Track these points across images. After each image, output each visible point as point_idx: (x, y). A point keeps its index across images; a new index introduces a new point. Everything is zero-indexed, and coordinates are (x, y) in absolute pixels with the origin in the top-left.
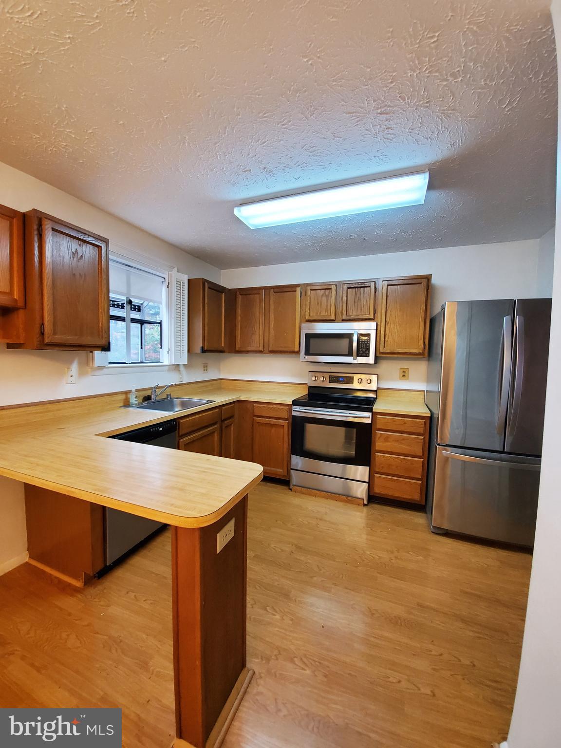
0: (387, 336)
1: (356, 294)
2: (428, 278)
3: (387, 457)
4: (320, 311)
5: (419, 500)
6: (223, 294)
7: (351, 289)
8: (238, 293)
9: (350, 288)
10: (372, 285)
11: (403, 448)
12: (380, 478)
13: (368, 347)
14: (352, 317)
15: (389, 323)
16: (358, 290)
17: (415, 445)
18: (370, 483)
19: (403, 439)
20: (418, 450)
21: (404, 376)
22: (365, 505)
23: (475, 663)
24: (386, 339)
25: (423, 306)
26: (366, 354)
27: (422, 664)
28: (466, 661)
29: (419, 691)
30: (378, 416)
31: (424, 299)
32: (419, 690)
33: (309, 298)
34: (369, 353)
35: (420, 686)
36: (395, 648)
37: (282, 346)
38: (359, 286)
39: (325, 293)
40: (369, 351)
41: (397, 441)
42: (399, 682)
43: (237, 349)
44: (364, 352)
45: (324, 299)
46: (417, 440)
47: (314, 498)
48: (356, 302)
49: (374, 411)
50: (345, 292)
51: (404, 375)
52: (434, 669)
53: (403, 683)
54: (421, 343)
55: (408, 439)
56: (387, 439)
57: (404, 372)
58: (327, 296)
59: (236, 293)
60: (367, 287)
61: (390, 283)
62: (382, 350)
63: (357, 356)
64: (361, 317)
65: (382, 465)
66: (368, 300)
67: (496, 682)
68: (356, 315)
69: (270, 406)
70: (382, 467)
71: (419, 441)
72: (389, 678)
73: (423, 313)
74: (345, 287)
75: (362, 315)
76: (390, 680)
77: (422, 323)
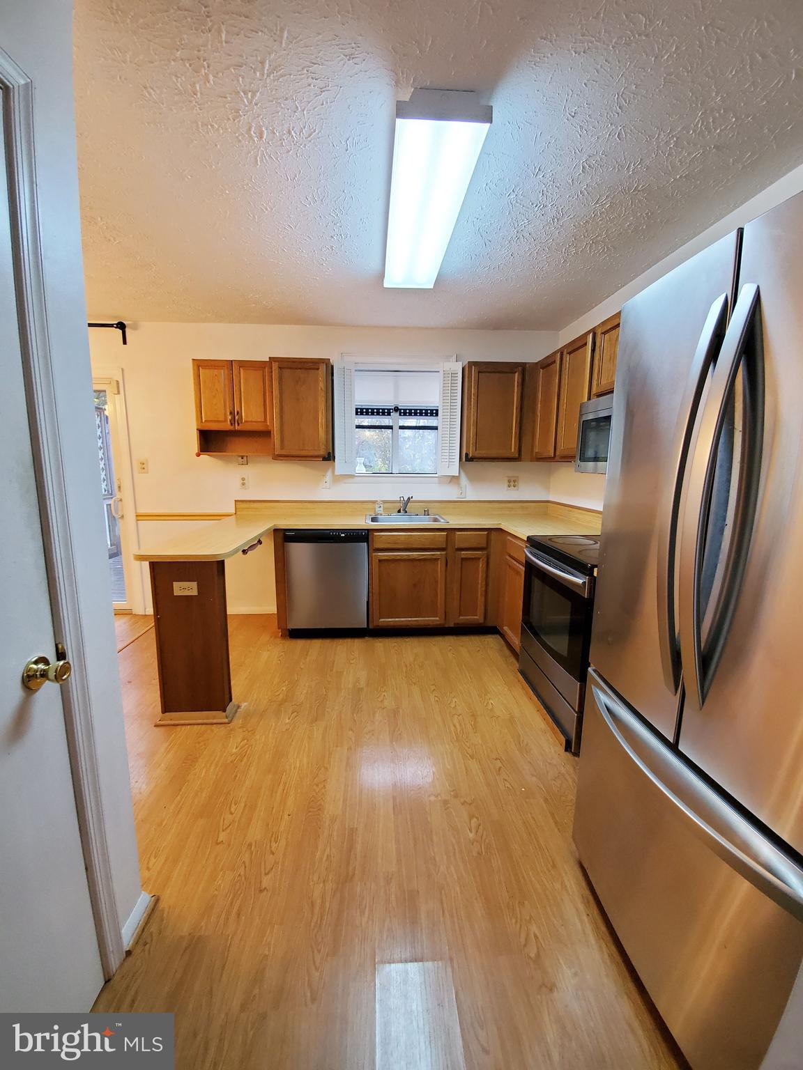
6: (517, 373)
23: (265, 893)
27: (255, 832)
28: (266, 882)
29: (221, 830)
32: (223, 831)
35: (228, 831)
36: (273, 808)
42: (232, 814)
52: (250, 845)
53: (230, 816)
67: (238, 915)
72: (235, 805)
76: (233, 805)
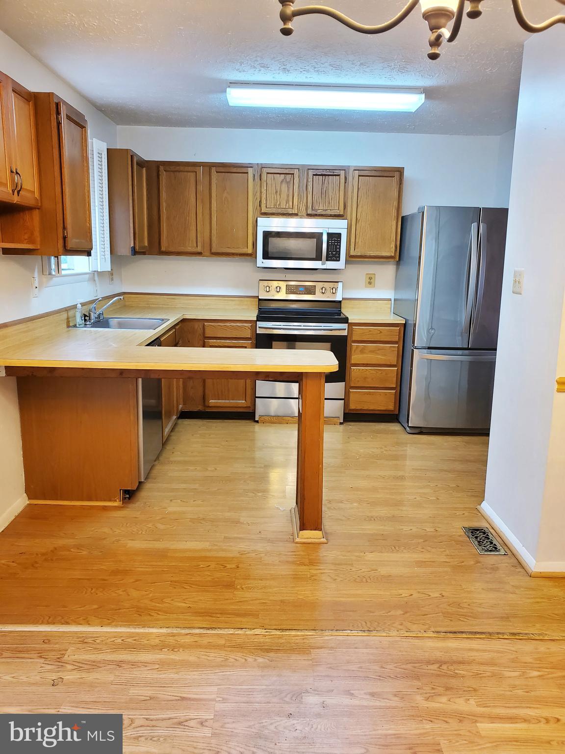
0: (357, 236)
1: (323, 183)
2: (400, 171)
3: (363, 369)
4: (279, 203)
5: (393, 409)
6: (144, 169)
7: (317, 177)
8: (161, 168)
9: (316, 175)
10: (342, 173)
11: (379, 358)
12: (356, 392)
13: (338, 250)
14: (319, 212)
15: (361, 221)
16: (325, 178)
17: (390, 354)
18: (346, 399)
19: (379, 349)
20: (393, 358)
21: (370, 283)
22: (341, 423)
24: (357, 240)
25: (396, 203)
26: (336, 257)
30: (354, 327)
31: (396, 194)
33: (265, 183)
34: (339, 257)
37: (229, 246)
38: (326, 173)
39: (285, 178)
40: (339, 254)
41: (372, 352)
43: (163, 249)
44: (334, 256)
45: (284, 186)
46: (392, 349)
47: (286, 425)
48: (324, 193)
49: (349, 322)
50: (310, 180)
51: (370, 281)
54: (393, 245)
55: (383, 349)
56: (362, 351)
57: (370, 278)
58: (288, 183)
59: (158, 167)
60: (335, 175)
61: (362, 173)
62: (352, 253)
63: (327, 260)
64: (329, 212)
65: (358, 379)
66: (337, 192)
68: (324, 210)
69: (228, 324)
70: (358, 381)
71: (394, 349)
73: (396, 211)
74: (311, 173)
75: (330, 210)
77: (394, 223)
